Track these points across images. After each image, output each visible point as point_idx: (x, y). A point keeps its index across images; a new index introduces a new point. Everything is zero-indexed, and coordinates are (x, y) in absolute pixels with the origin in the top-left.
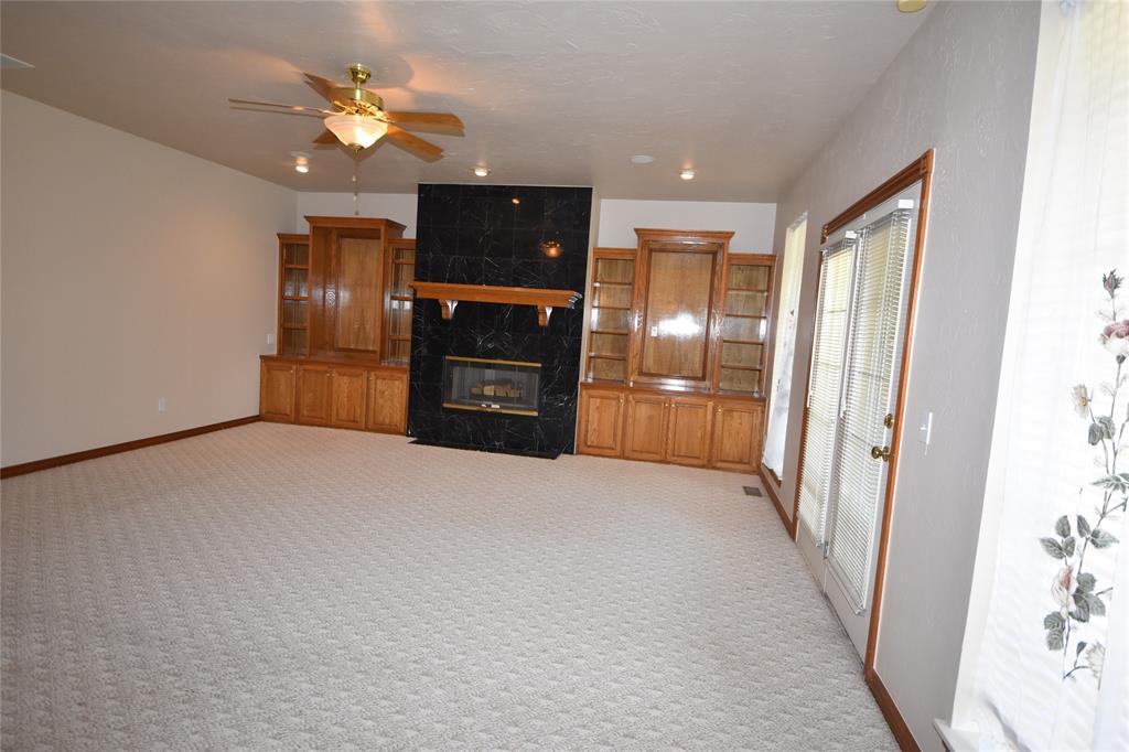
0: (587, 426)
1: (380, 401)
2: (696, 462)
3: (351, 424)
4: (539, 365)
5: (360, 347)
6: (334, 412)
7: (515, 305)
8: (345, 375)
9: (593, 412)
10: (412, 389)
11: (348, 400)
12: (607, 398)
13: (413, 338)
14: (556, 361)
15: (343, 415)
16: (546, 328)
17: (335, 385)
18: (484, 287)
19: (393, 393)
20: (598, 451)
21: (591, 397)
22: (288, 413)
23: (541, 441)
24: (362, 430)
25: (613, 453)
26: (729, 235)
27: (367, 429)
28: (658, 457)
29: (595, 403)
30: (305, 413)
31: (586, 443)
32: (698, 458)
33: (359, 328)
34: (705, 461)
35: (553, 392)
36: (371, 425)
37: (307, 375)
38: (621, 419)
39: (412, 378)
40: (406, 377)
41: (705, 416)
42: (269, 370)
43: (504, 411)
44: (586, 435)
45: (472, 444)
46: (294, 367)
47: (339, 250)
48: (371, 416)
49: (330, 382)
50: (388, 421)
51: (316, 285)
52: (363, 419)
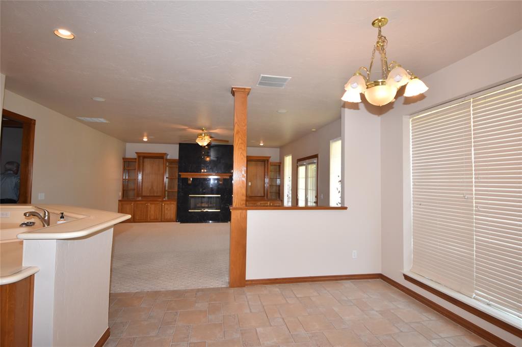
1: (166, 212)
3: (156, 220)
4: (220, 196)
6: (149, 217)
8: (152, 204)
10: (178, 207)
11: (154, 213)
13: (178, 191)
14: (225, 194)
15: (152, 218)
17: (149, 208)
19: (171, 208)
24: (159, 222)
26: (270, 157)
27: (161, 221)
30: (137, 218)
33: (151, 188)
35: (225, 203)
36: (163, 220)
39: (178, 203)
40: (175, 203)
42: (122, 205)
43: (209, 211)
45: (199, 222)
46: (133, 203)
47: (143, 162)
48: (163, 217)
49: (147, 207)
50: (169, 218)
51: (138, 175)
52: (160, 218)
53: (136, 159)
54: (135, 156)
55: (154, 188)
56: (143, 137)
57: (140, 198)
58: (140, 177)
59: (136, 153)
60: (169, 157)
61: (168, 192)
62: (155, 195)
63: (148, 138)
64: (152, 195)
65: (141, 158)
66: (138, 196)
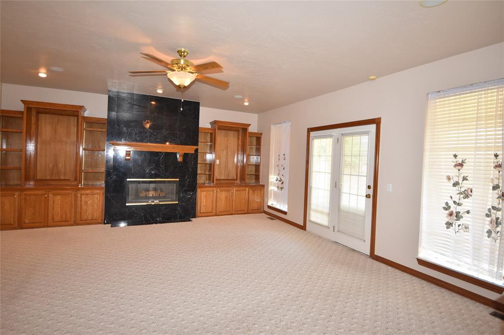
0: (201, 204)
1: (84, 207)
2: (243, 212)
3: (65, 222)
4: (178, 180)
5: (54, 178)
7: (165, 153)
8: (57, 195)
9: (204, 198)
10: (107, 198)
11: (61, 209)
12: (209, 191)
13: (107, 171)
14: (186, 177)
15: (57, 218)
16: (181, 162)
17: (51, 203)
18: (149, 144)
20: (207, 214)
21: (201, 191)
22: (12, 223)
23: (180, 214)
24: (72, 225)
25: (211, 214)
26: (249, 125)
27: (76, 224)
28: (229, 213)
29: (204, 194)
30: (26, 221)
31: (200, 212)
32: (244, 210)
33: (53, 167)
34: (246, 211)
35: (186, 191)
36: (78, 221)
37: (28, 197)
38: (215, 199)
39: (106, 192)
40: (102, 192)
41: (245, 194)
43: (161, 203)
44: (200, 208)
45: (144, 222)
46: (17, 193)
47: (37, 120)
48: (78, 216)
49: (47, 199)
50: (90, 218)
51: (26, 142)
52: (73, 219)
53: (22, 113)
54: (21, 107)
55: (60, 166)
56: (37, 68)
57: (32, 183)
58: (31, 147)
59: (22, 101)
60: (86, 114)
61: (86, 173)
62: (62, 178)
63: (49, 71)
64: (57, 178)
65: (34, 113)
66: (27, 179)
